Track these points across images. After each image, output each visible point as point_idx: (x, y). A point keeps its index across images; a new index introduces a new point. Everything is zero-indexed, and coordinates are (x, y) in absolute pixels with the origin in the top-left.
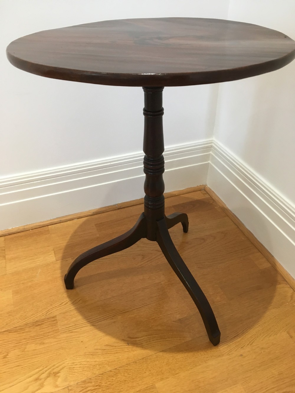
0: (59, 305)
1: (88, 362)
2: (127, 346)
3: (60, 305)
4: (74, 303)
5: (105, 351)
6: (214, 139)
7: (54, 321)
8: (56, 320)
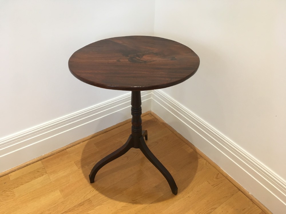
0: (89, 193)
2: (133, 205)
4: (97, 190)
5: (122, 210)
7: (90, 201)
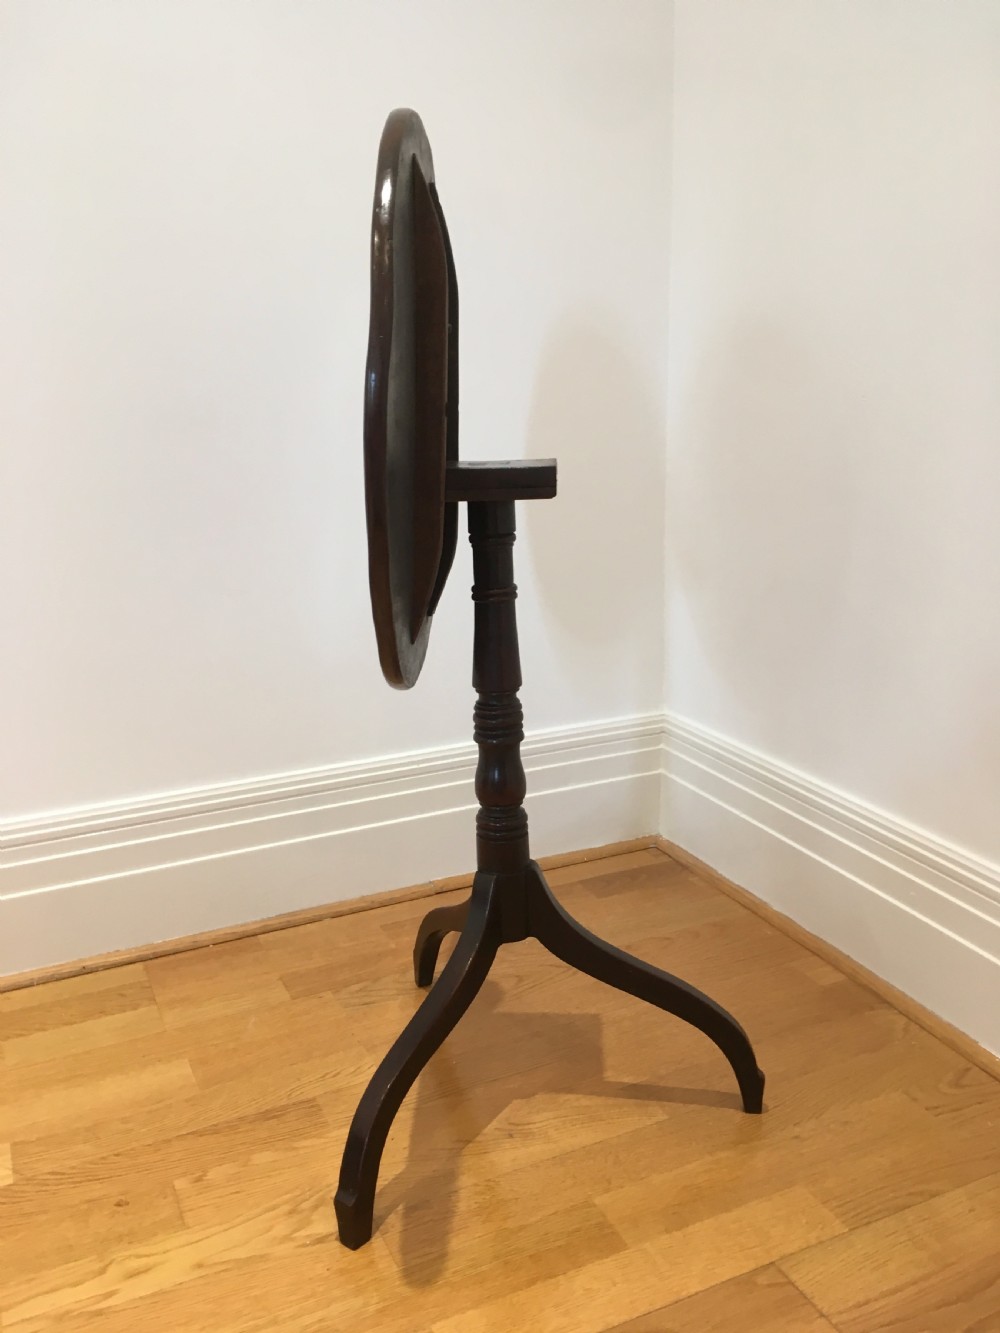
0: (318, 1078)
3: (321, 1077)
6: (666, 711)
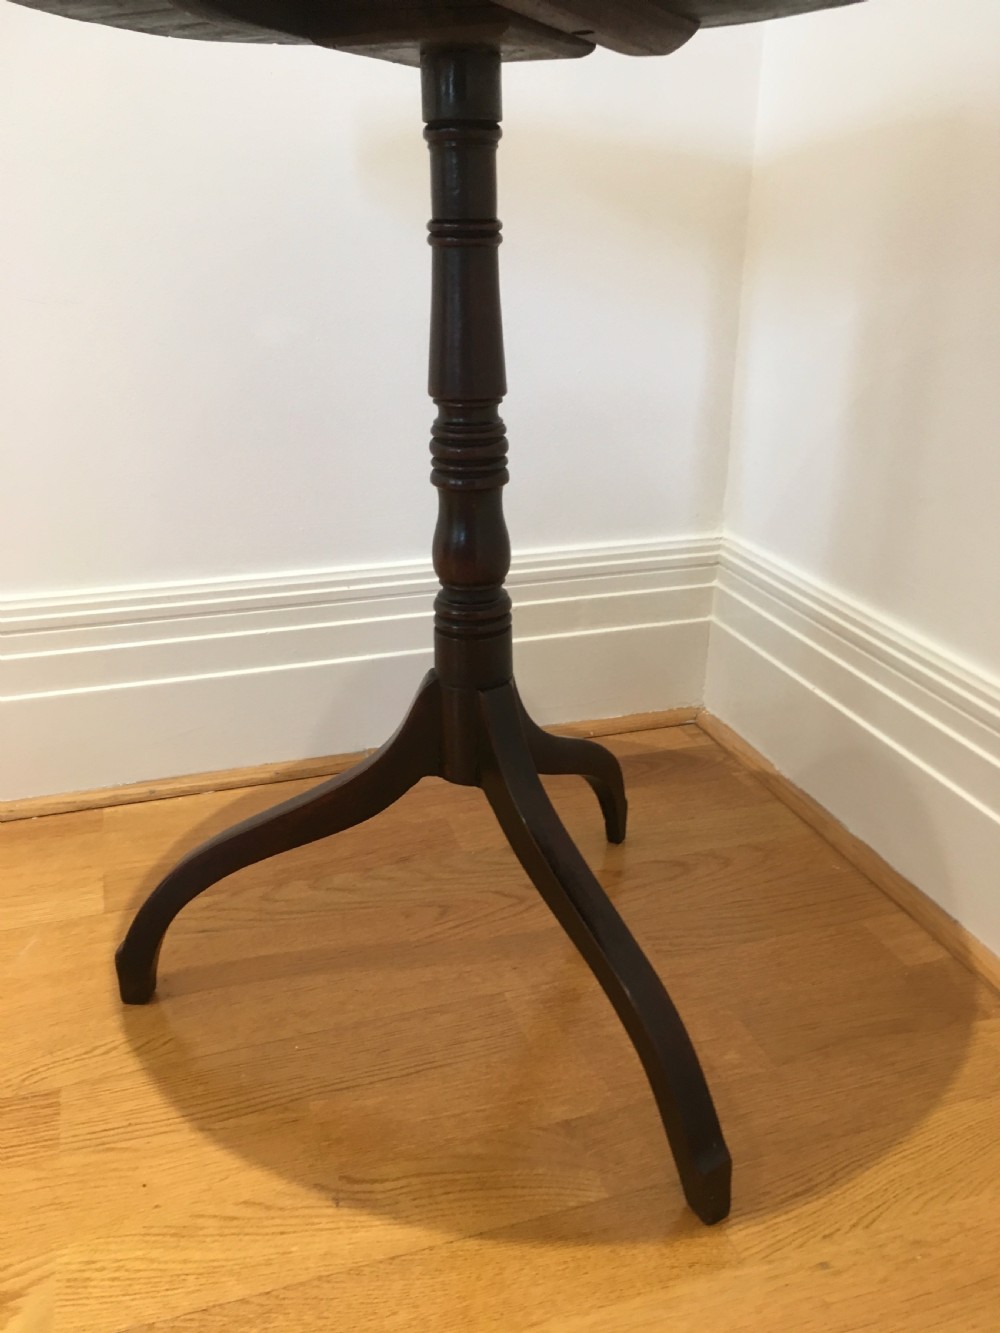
0: (81, 1055)
1: (152, 1261)
2: (331, 1211)
3: (86, 1053)
5: (235, 1223)
6: (726, 533)
7: (48, 1106)
8: (58, 1104)
